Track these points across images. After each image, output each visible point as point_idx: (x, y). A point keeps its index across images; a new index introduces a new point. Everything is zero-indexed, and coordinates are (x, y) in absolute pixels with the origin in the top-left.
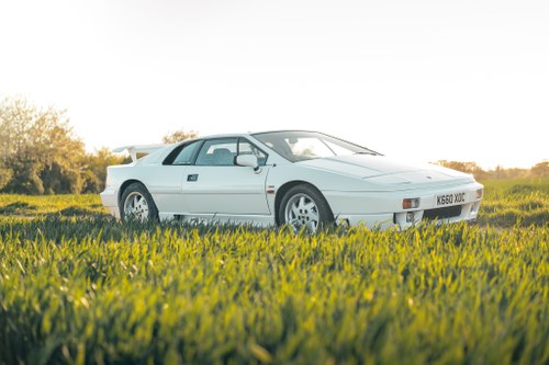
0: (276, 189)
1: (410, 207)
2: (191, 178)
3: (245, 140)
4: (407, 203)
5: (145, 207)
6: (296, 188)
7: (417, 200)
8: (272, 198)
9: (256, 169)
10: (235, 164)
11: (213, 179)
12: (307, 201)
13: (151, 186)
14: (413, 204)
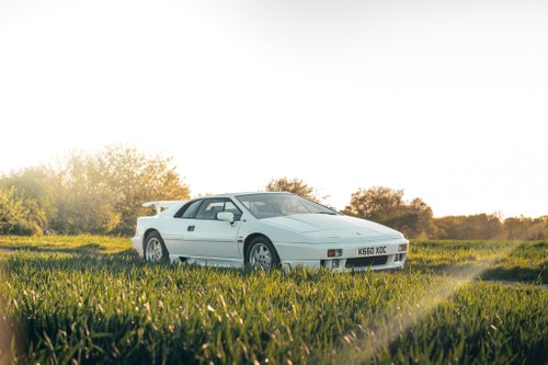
0: (244, 239)
1: (334, 255)
2: (191, 228)
3: (230, 200)
4: (331, 253)
5: (160, 250)
6: (257, 239)
7: (340, 251)
8: (242, 245)
9: (232, 223)
10: (216, 219)
11: (206, 230)
12: (265, 249)
13: (164, 233)
14: (337, 254)
